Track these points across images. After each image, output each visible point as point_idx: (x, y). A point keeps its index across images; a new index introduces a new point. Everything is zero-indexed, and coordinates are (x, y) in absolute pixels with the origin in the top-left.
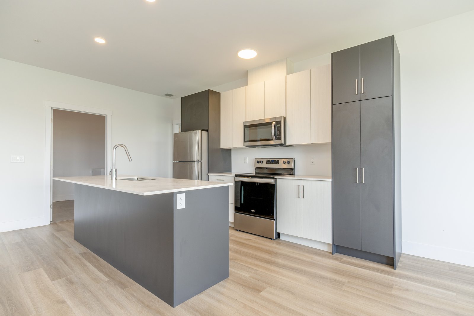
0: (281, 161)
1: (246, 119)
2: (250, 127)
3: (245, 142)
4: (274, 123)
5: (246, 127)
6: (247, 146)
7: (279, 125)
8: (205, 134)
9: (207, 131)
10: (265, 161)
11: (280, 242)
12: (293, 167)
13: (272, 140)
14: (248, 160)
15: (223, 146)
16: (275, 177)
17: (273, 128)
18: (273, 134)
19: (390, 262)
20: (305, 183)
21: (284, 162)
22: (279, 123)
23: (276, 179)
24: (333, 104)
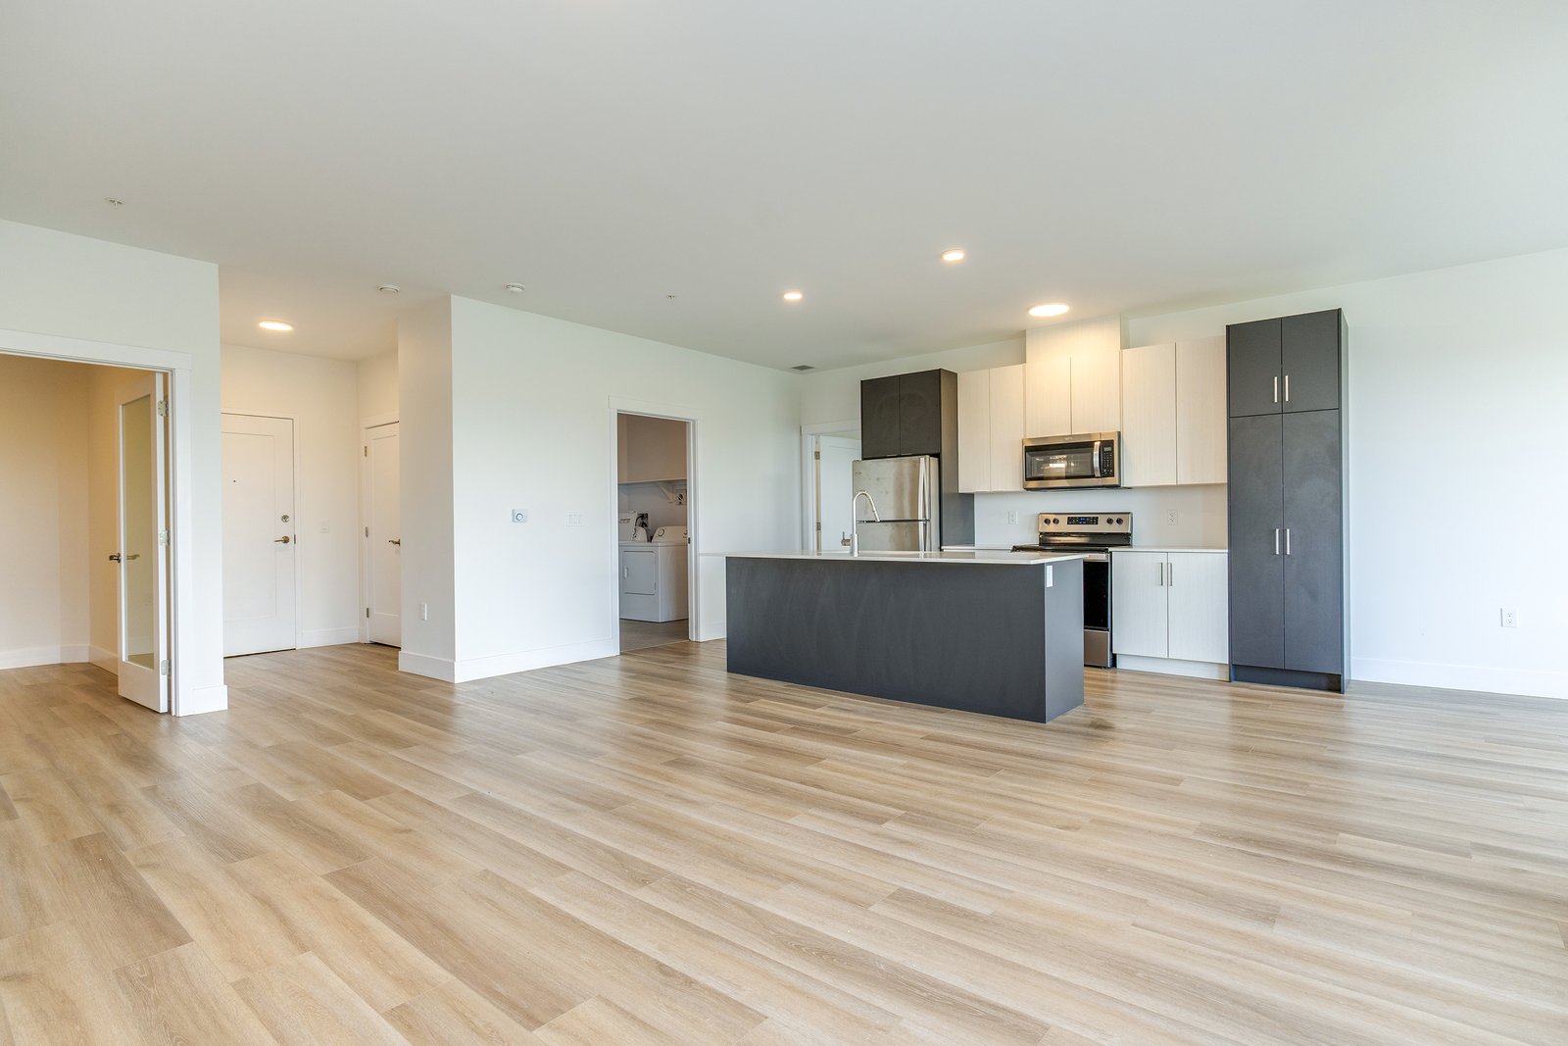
0: (1102, 520)
1: (1025, 432)
2: (1038, 451)
3: (1027, 480)
4: (1097, 444)
5: (1028, 449)
6: (1028, 489)
7: (1109, 449)
8: (934, 461)
9: (938, 455)
10: (1063, 520)
11: (1118, 674)
12: (1129, 532)
13: (1093, 476)
14: (1017, 518)
15: (962, 489)
16: (1110, 549)
17: (1096, 452)
18: (1096, 464)
19: (1334, 683)
20: (1174, 559)
21: (1110, 521)
22: (1110, 443)
23: (1111, 552)
24: (1229, 417)
